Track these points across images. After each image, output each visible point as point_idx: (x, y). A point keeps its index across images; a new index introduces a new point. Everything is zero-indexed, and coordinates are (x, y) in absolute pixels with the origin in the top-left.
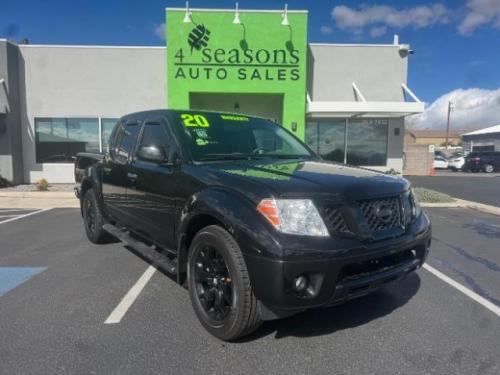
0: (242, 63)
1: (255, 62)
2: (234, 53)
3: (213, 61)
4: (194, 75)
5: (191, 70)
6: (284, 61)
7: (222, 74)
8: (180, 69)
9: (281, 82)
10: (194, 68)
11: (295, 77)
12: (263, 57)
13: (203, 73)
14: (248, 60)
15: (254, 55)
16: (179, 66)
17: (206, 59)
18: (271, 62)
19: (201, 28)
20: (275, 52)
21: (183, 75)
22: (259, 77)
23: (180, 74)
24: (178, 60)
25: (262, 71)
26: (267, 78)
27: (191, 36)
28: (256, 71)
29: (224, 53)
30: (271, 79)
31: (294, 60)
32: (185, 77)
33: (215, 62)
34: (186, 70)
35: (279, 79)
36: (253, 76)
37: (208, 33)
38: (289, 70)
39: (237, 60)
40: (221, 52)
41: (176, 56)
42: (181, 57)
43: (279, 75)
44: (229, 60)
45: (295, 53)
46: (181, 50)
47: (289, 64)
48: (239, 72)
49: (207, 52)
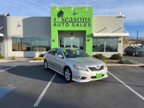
0: (73, 21)
1: (77, 21)
2: (71, 19)
3: (65, 21)
4: (59, 25)
6: (86, 21)
7: (67, 25)
8: (55, 24)
9: (85, 27)
10: (59, 23)
11: (89, 26)
12: (79, 20)
13: (62, 25)
14: (75, 21)
15: (77, 19)
16: (55, 23)
17: (63, 20)
18: (82, 21)
20: (83, 18)
21: (56, 25)
22: (78, 25)
23: (55, 25)
24: (54, 21)
25: (79, 24)
26: (81, 26)
27: (58, 14)
28: (77, 24)
29: (68, 19)
30: (82, 26)
31: (89, 21)
32: (56, 26)
33: (65, 22)
35: (84, 26)
36: (77, 25)
37: (63, 13)
38: (87, 23)
39: (72, 21)
40: (67, 18)
42: (55, 20)
43: (84, 25)
44: (70, 21)
45: (89, 19)
46: (55, 18)
47: (87, 22)
48: (72, 24)
49: (63, 18)
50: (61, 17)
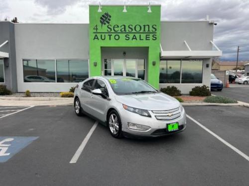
0: (128, 32)
1: (134, 31)
2: (123, 27)
3: (113, 31)
4: (103, 38)
5: (101, 36)
6: (149, 30)
7: (117, 37)
8: (96, 35)
9: (147, 41)
10: (103, 35)
11: (154, 38)
12: (138, 29)
13: (107, 37)
14: (130, 30)
15: (133, 28)
17: (109, 30)
18: (142, 31)
19: (107, 14)
20: (144, 26)
21: (98, 38)
22: (136, 39)
23: (96, 38)
24: (95, 31)
25: (137, 36)
26: (140, 39)
28: (134, 35)
29: (118, 27)
30: (143, 40)
31: (154, 30)
34: (99, 35)
35: (146, 39)
36: (133, 39)
37: (110, 17)
38: (151, 35)
39: (125, 30)
40: (116, 26)
41: (94, 29)
42: (97, 29)
43: (146, 37)
44: (121, 30)
45: (154, 26)
46: (96, 26)
47: (151, 32)
48: (126, 36)
49: (109, 26)
50: (107, 24)
